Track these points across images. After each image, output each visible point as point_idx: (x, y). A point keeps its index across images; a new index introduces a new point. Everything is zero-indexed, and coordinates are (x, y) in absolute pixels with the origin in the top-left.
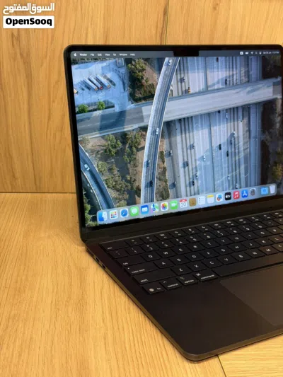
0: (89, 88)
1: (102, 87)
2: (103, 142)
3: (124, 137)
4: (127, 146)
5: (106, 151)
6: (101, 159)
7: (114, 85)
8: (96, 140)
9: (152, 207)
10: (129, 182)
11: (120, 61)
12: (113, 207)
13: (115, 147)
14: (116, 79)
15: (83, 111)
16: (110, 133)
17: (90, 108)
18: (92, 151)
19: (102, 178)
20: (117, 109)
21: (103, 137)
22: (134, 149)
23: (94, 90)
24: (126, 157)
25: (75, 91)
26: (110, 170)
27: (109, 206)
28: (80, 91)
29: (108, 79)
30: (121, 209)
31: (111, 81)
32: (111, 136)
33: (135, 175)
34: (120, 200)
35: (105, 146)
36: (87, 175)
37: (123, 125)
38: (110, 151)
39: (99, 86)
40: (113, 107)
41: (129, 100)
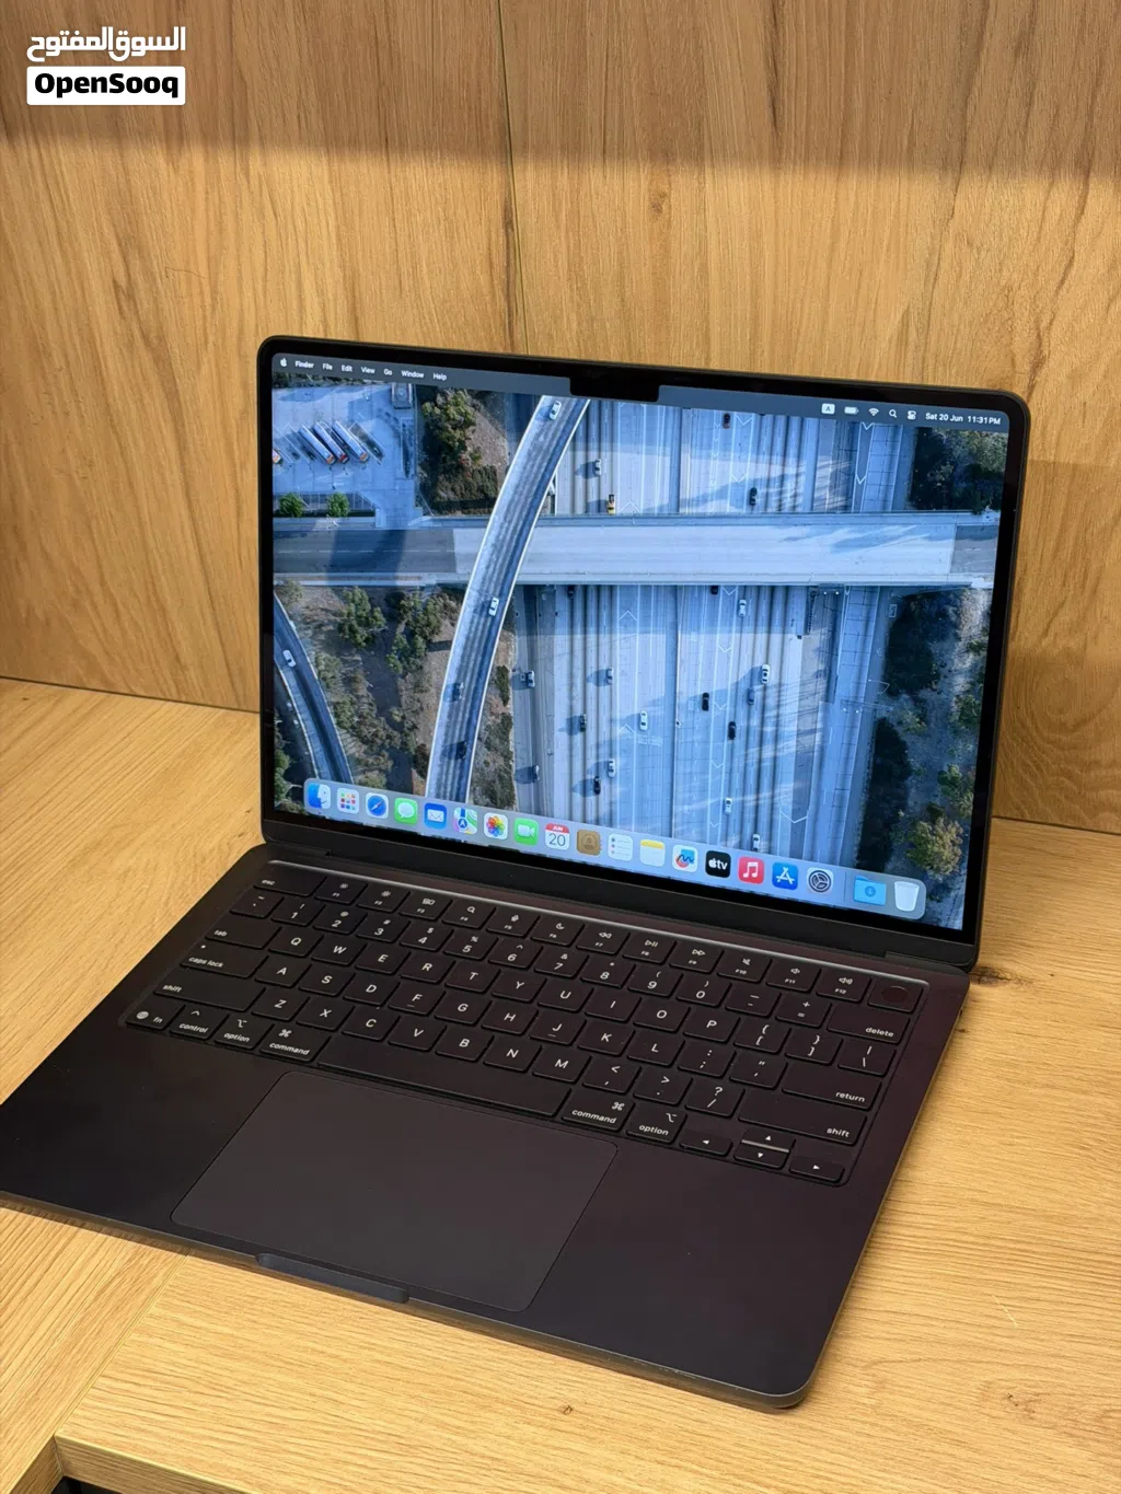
0: (311, 453)
1: (346, 456)
2: (336, 603)
3: (394, 601)
4: (401, 628)
5: (340, 628)
6: (327, 646)
7: (380, 455)
8: (318, 594)
9: (457, 814)
10: (399, 727)
11: (401, 392)
12: (348, 781)
13: (367, 624)
14: (385, 440)
15: (291, 511)
16: (358, 582)
17: (310, 508)
18: (306, 621)
19: (326, 698)
20: (381, 522)
21: (337, 590)
22: (420, 641)
23: (324, 461)
24: (394, 659)
25: (276, 457)
26: (349, 681)
27: (338, 776)
28: (289, 460)
29: (364, 437)
30: (370, 794)
31: (371, 444)
32: (357, 591)
33: (416, 713)
34: (368, 768)
35: (341, 615)
36: (287, 679)
37: (393, 567)
38: (353, 631)
39: (339, 452)
40: (372, 514)
41: (419, 502)
